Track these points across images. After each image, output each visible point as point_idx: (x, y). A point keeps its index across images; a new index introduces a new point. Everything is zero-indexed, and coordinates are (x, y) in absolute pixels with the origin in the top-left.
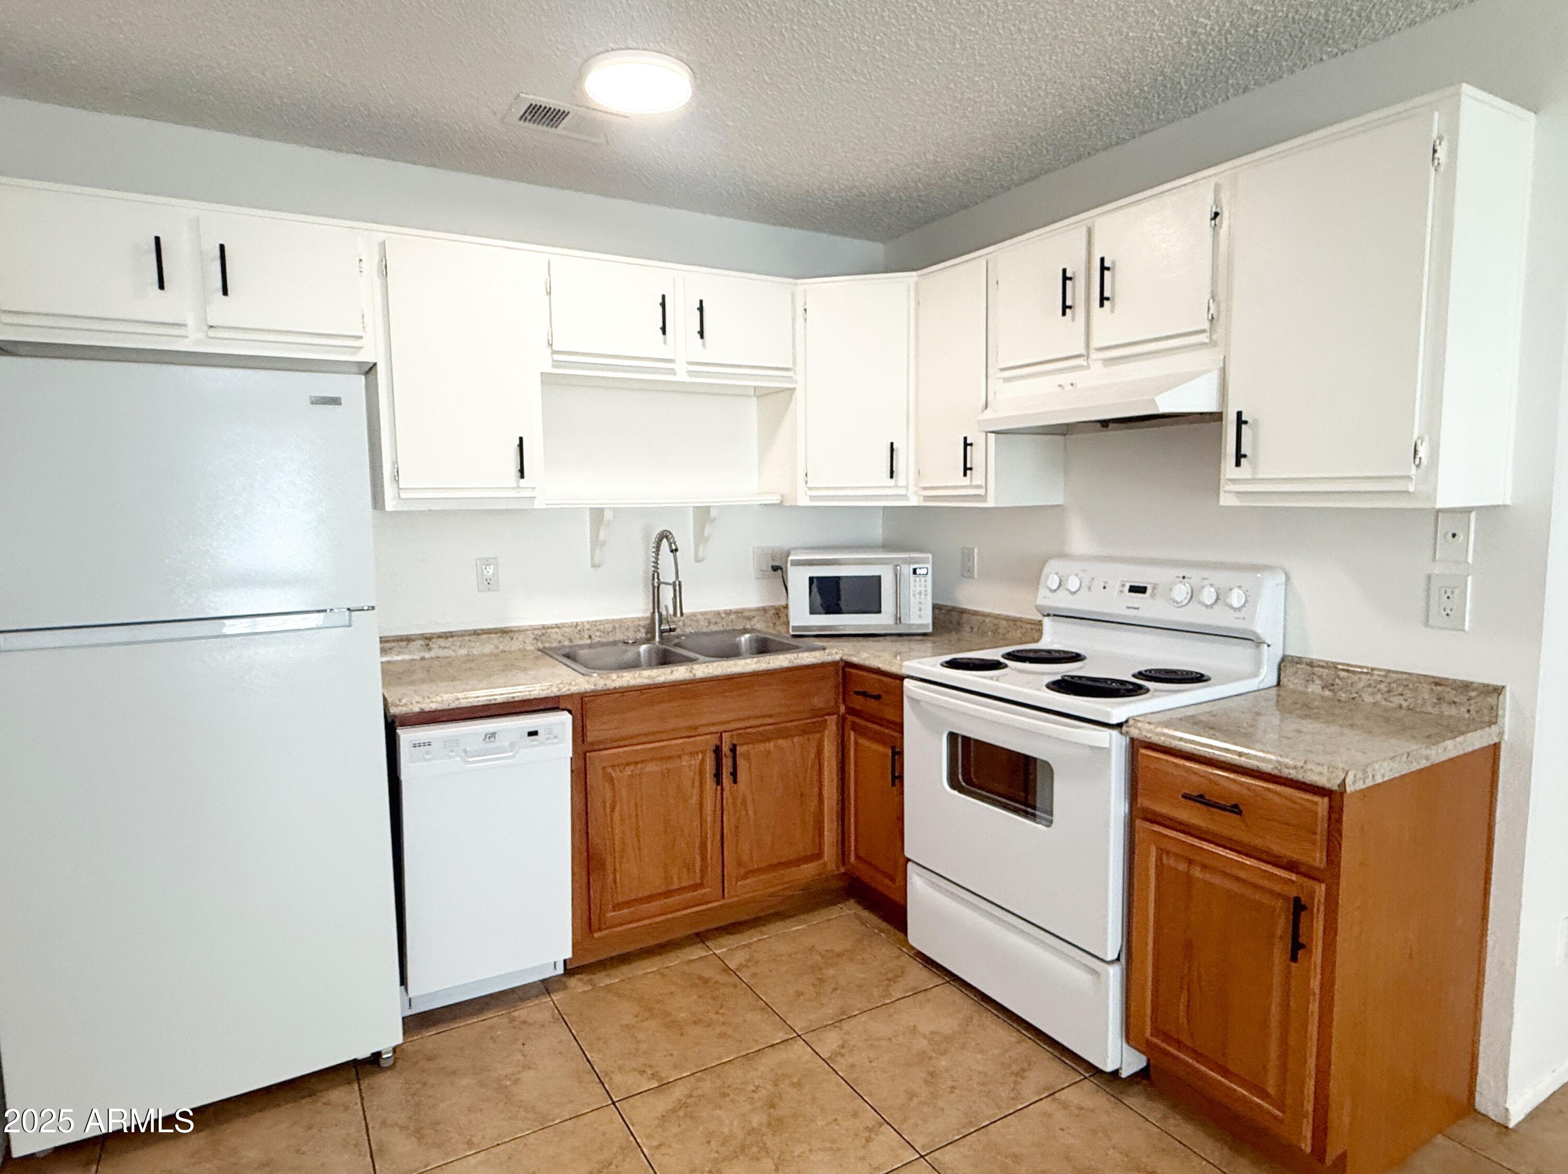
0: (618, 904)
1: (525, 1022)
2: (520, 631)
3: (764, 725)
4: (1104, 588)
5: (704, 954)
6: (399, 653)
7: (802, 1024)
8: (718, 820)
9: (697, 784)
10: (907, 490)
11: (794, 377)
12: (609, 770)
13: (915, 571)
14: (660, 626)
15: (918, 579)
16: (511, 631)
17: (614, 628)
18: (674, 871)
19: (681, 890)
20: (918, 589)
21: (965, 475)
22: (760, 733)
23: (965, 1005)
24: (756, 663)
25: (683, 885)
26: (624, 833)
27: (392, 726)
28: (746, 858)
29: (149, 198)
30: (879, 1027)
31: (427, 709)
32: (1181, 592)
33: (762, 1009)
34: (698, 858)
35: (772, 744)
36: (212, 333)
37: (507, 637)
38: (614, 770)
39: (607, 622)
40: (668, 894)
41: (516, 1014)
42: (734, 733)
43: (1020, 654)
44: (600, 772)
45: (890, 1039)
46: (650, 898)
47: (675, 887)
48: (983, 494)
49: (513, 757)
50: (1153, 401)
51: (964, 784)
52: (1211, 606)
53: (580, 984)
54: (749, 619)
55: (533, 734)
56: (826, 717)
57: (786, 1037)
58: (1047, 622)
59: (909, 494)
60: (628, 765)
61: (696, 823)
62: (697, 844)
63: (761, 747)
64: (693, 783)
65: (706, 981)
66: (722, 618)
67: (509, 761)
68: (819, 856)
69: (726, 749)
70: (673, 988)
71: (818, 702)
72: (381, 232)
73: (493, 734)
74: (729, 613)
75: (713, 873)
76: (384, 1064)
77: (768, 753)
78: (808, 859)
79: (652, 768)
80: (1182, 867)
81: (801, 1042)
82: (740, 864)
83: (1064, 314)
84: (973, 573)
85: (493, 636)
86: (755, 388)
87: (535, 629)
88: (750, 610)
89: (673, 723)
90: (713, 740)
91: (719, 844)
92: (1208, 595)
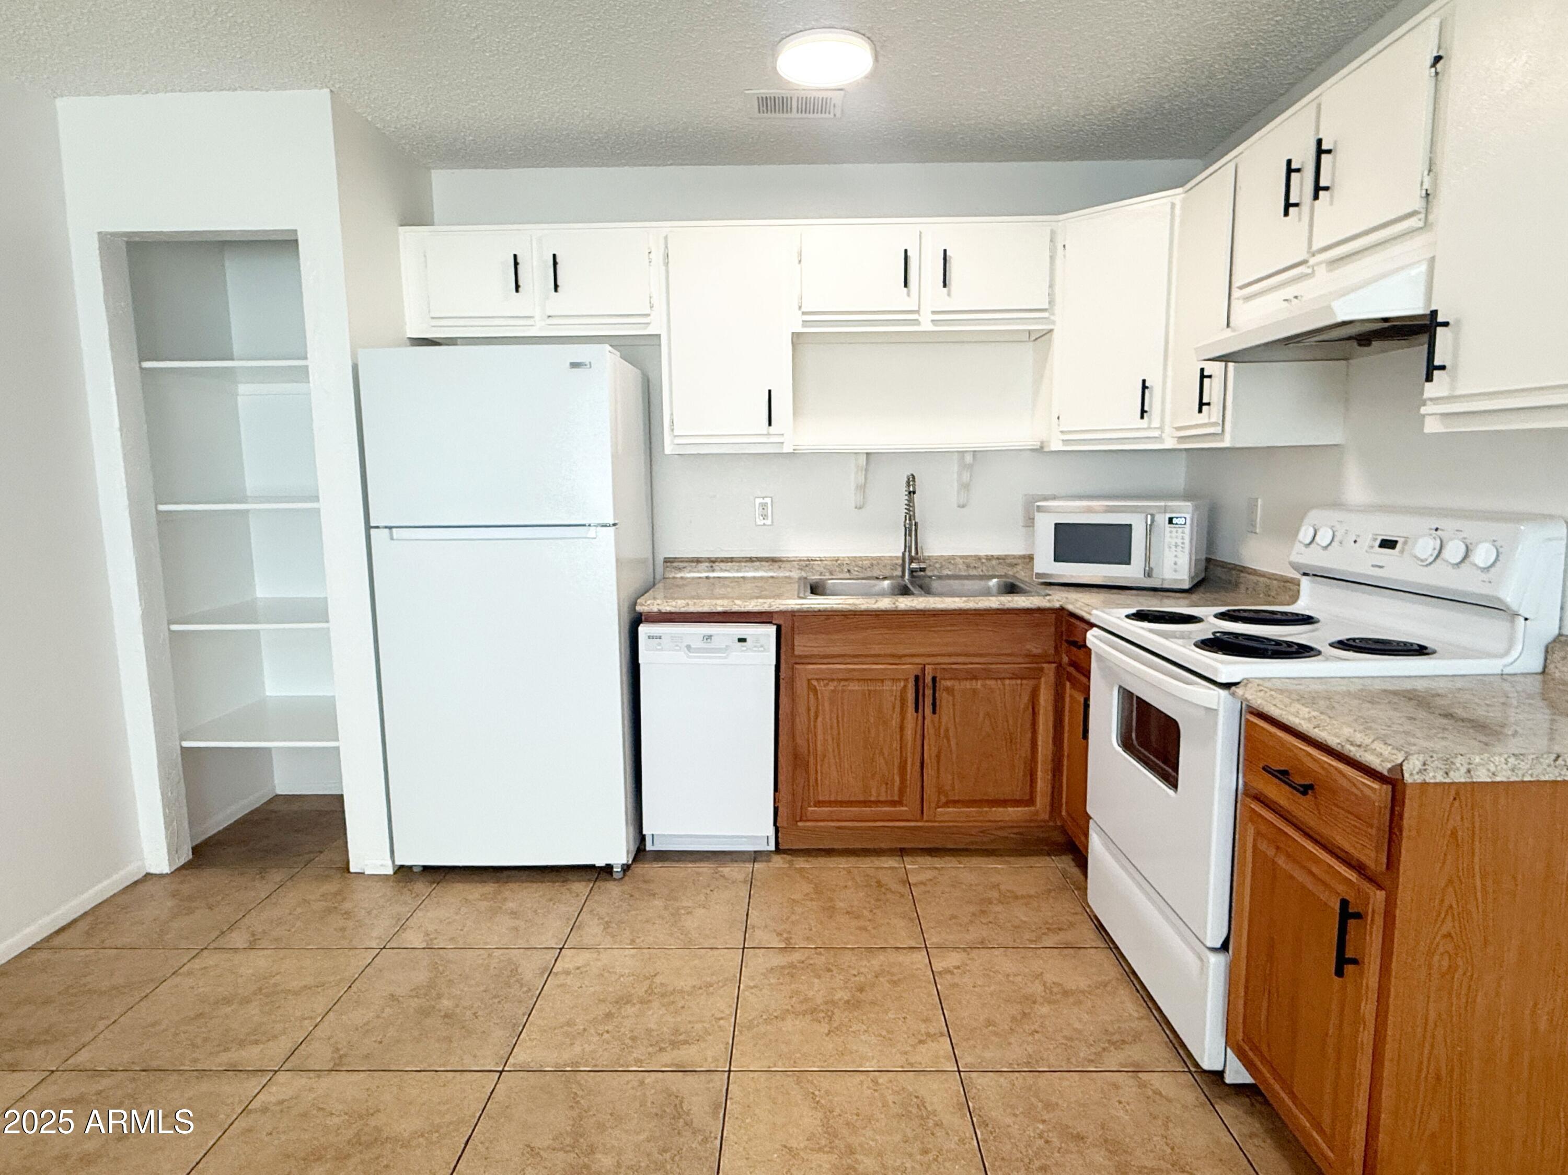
0: (819, 802)
1: (723, 876)
2: (788, 561)
3: (972, 663)
4: (1355, 542)
5: (896, 865)
6: (690, 571)
7: (934, 940)
8: (919, 748)
9: (898, 709)
10: (1162, 432)
11: (1052, 318)
12: (815, 683)
13: (1170, 521)
14: (910, 564)
15: (1174, 530)
16: (781, 561)
17: (872, 565)
18: (873, 784)
19: (877, 803)
20: (1173, 541)
21: (1200, 411)
22: (967, 671)
23: (1112, 970)
24: (965, 602)
25: (882, 798)
26: (825, 740)
27: (636, 621)
28: (947, 788)
29: (515, 226)
30: (1006, 963)
31: (663, 611)
32: (1425, 547)
33: (911, 920)
34: (897, 779)
35: (979, 682)
36: (550, 321)
37: (776, 565)
38: (819, 684)
39: (867, 558)
40: (866, 803)
41: (720, 869)
42: (938, 666)
43: (1237, 614)
44: (805, 684)
45: (1008, 975)
46: (850, 803)
47: (873, 799)
48: (1220, 432)
49: (725, 658)
50: (1329, 307)
51: (1135, 743)
52: (1458, 565)
53: (781, 862)
54: (1013, 565)
55: (742, 640)
56: (1045, 665)
57: (914, 945)
58: (1305, 582)
59: (1164, 435)
60: (833, 680)
61: (896, 745)
62: (896, 764)
63: (968, 685)
64: (894, 708)
65: (879, 884)
66: (983, 563)
67: (723, 661)
68: (1031, 802)
69: (928, 679)
70: (850, 883)
71: (1035, 648)
72: (666, 227)
73: (710, 637)
74: (989, 558)
75: (912, 794)
76: (615, 876)
77: (974, 691)
78: (1017, 803)
79: (854, 686)
80: (1271, 852)
81: (925, 953)
82: (940, 791)
83: (1286, 214)
84: (1254, 526)
85: (763, 563)
86: (1030, 332)
87: (800, 560)
88: (1014, 557)
89: (876, 649)
90: (914, 670)
91: (919, 770)
92: (1454, 551)
